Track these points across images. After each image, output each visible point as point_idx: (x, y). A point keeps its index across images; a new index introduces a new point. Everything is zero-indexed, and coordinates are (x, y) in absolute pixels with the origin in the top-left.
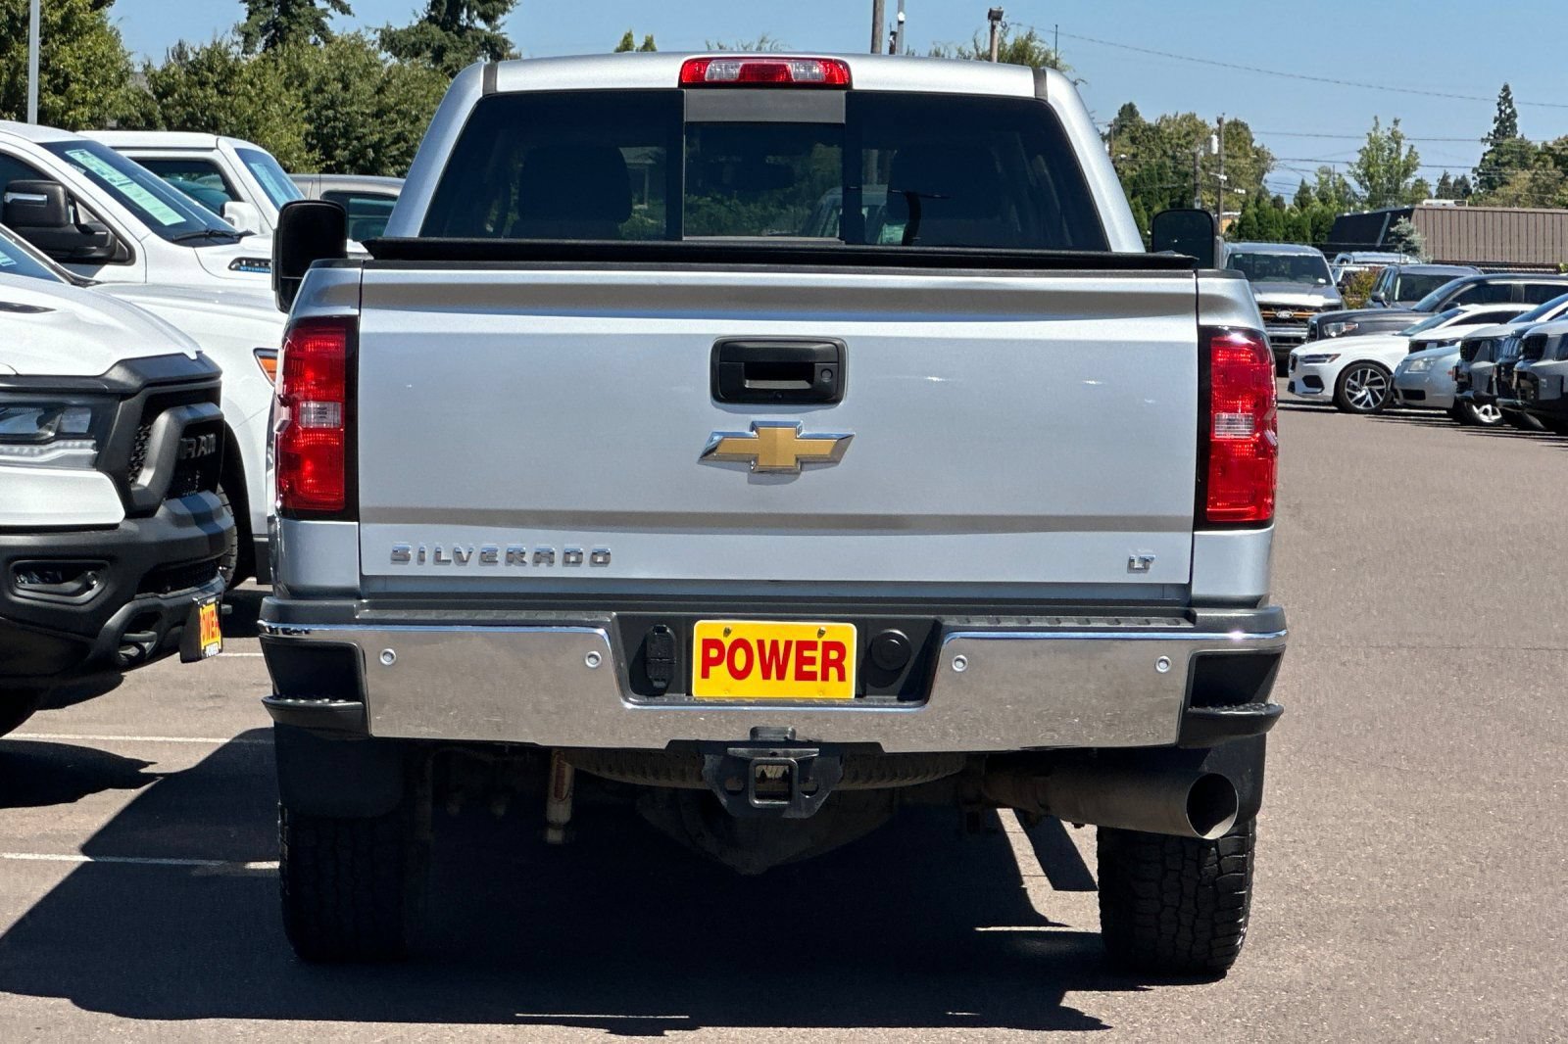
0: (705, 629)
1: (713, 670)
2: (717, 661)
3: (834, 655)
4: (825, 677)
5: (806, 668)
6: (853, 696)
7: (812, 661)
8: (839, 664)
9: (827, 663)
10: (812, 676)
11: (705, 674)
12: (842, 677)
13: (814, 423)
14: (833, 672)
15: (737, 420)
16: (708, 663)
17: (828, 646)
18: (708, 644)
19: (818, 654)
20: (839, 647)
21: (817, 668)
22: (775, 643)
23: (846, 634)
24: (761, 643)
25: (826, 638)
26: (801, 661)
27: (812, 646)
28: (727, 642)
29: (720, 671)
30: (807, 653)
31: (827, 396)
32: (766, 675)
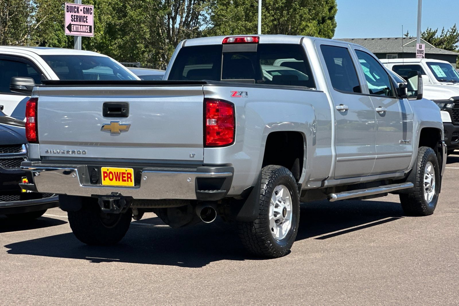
0: (103, 169)
1: (106, 179)
2: (106, 177)
3: (129, 176)
4: (128, 181)
5: (124, 179)
6: (134, 186)
7: (125, 177)
8: (130, 178)
9: (128, 178)
10: (125, 181)
11: (104, 180)
12: (131, 181)
13: (122, 121)
14: (129, 180)
15: (108, 121)
16: (105, 177)
17: (128, 174)
18: (104, 172)
19: (126, 175)
20: (130, 174)
21: (126, 179)
22: (117, 173)
23: (131, 171)
24: (115, 173)
25: (128, 172)
26: (123, 177)
27: (125, 173)
28: (108, 172)
29: (107, 179)
30: (124, 175)
31: (125, 115)
32: (116, 180)
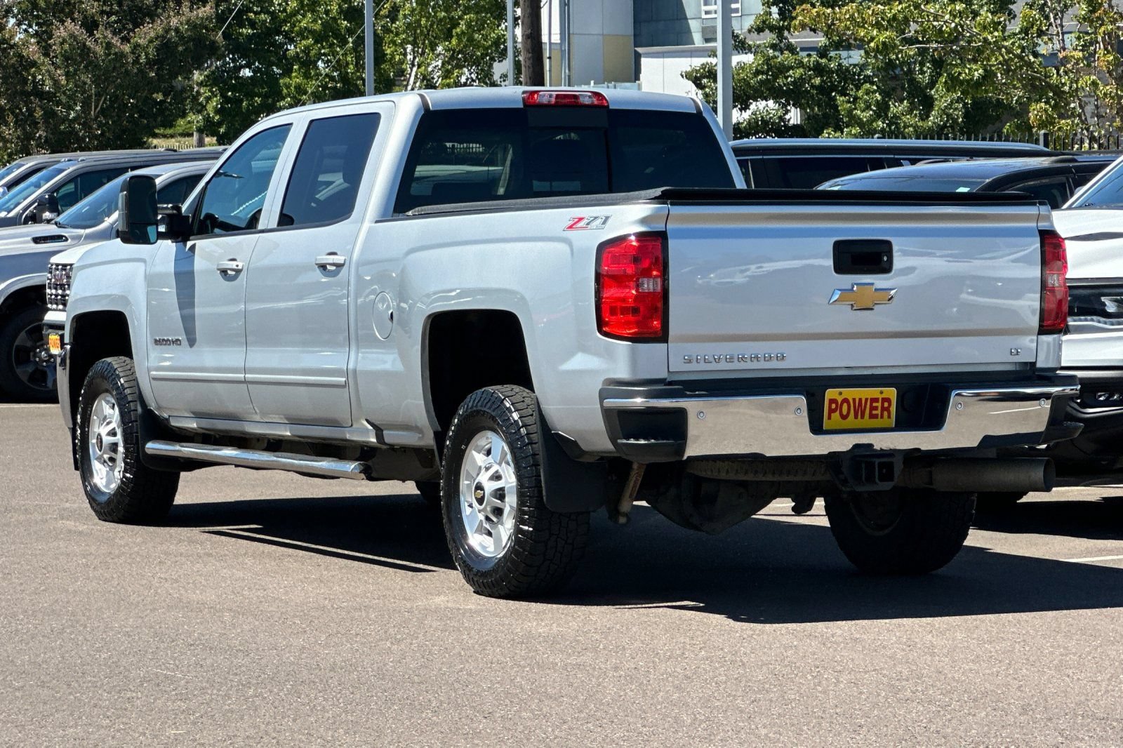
0: (831, 394)
1: (833, 415)
2: (835, 410)
3: (886, 405)
4: (882, 417)
5: (874, 412)
6: (894, 426)
7: (876, 408)
8: (888, 409)
9: (883, 409)
10: (875, 416)
11: (829, 418)
12: (889, 417)
13: (879, 281)
14: (886, 413)
16: (831, 411)
17: (884, 400)
18: (832, 401)
19: (879, 405)
20: (888, 400)
21: (878, 412)
22: (860, 400)
23: (891, 392)
24: (854, 400)
25: (883, 396)
26: (872, 409)
27: (876, 400)
28: (840, 400)
29: (836, 415)
30: (875, 404)
31: (886, 268)
32: (856, 417)
